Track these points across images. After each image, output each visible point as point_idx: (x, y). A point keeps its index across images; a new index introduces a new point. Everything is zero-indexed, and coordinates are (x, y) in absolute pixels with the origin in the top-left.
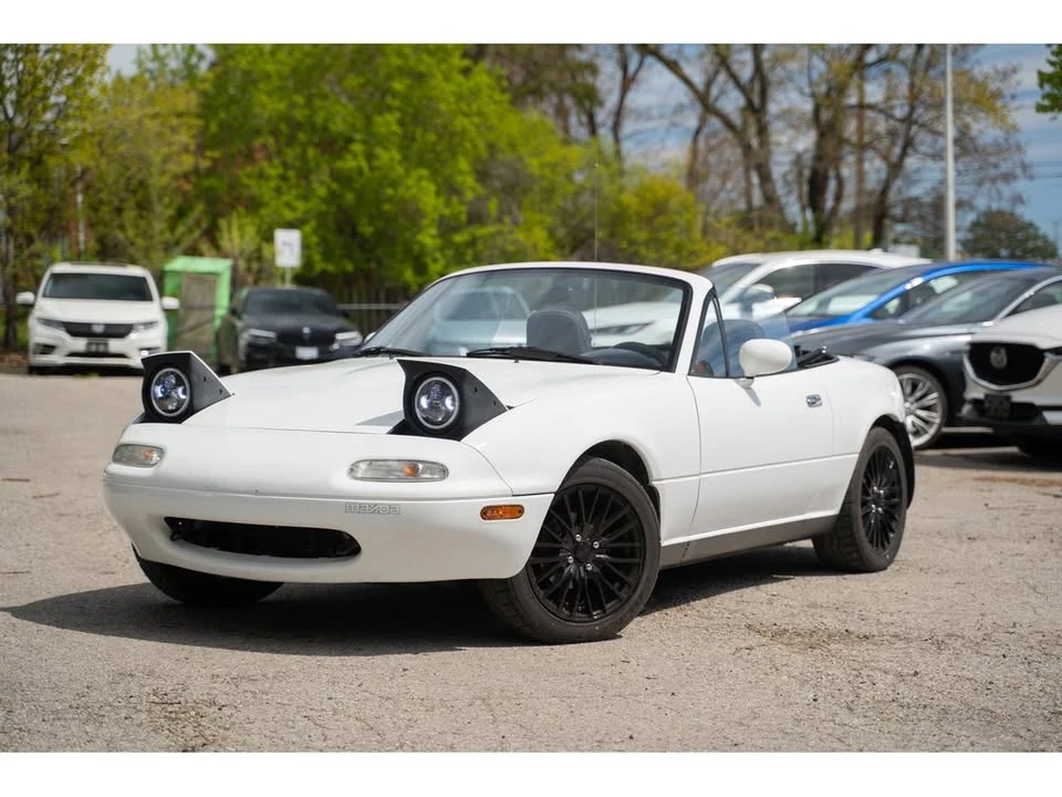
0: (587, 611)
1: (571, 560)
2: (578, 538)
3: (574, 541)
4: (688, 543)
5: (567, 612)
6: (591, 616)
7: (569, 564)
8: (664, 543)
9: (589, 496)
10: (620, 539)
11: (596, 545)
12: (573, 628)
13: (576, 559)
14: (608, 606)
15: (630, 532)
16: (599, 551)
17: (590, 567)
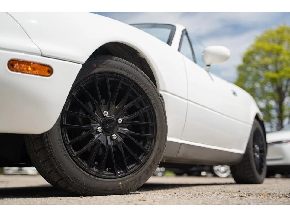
0: (113, 171)
1: (100, 129)
2: (106, 113)
3: (103, 116)
4: (181, 144)
5: (97, 171)
6: (115, 174)
7: (98, 133)
8: (169, 139)
9: (114, 84)
10: (137, 119)
11: (120, 120)
12: (101, 182)
13: (104, 130)
14: (129, 167)
15: (145, 114)
16: (122, 125)
17: (115, 136)
